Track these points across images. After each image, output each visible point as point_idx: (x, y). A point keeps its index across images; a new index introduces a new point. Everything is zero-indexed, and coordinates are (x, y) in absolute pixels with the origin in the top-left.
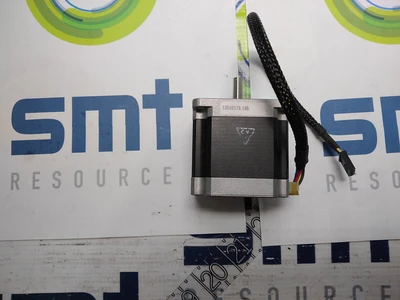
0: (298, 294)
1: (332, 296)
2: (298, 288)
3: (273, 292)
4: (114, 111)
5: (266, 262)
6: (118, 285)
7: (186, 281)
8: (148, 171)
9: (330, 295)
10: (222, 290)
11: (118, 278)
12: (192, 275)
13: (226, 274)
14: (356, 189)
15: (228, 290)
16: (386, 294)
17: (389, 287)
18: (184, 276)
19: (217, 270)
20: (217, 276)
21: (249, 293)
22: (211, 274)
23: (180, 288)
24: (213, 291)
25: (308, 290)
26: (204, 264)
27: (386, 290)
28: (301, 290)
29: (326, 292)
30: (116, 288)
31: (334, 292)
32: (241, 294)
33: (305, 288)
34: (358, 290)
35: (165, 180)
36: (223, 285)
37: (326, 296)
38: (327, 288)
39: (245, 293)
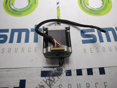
0: (78, 86)
1: (89, 86)
2: (77, 84)
3: (70, 85)
4: (22, 32)
5: (67, 75)
6: (19, 84)
7: (41, 82)
8: (31, 48)
9: (88, 86)
10: (53, 85)
11: (19, 82)
12: (43, 80)
13: (54, 80)
14: (92, 52)
15: (55, 85)
16: (106, 85)
17: (106, 82)
18: (40, 81)
19: (51, 78)
20: (51, 81)
21: (62, 86)
22: (50, 80)
23: (39, 85)
24: (50, 85)
25: (81, 85)
26: (47, 76)
27: (106, 83)
28: (79, 85)
29: (87, 85)
30: (18, 85)
31: (89, 85)
32: (59, 86)
33: (80, 84)
34: (97, 84)
35: (35, 51)
36: (53, 84)
37: (87, 86)
38: (87, 84)
39: (60, 86)
